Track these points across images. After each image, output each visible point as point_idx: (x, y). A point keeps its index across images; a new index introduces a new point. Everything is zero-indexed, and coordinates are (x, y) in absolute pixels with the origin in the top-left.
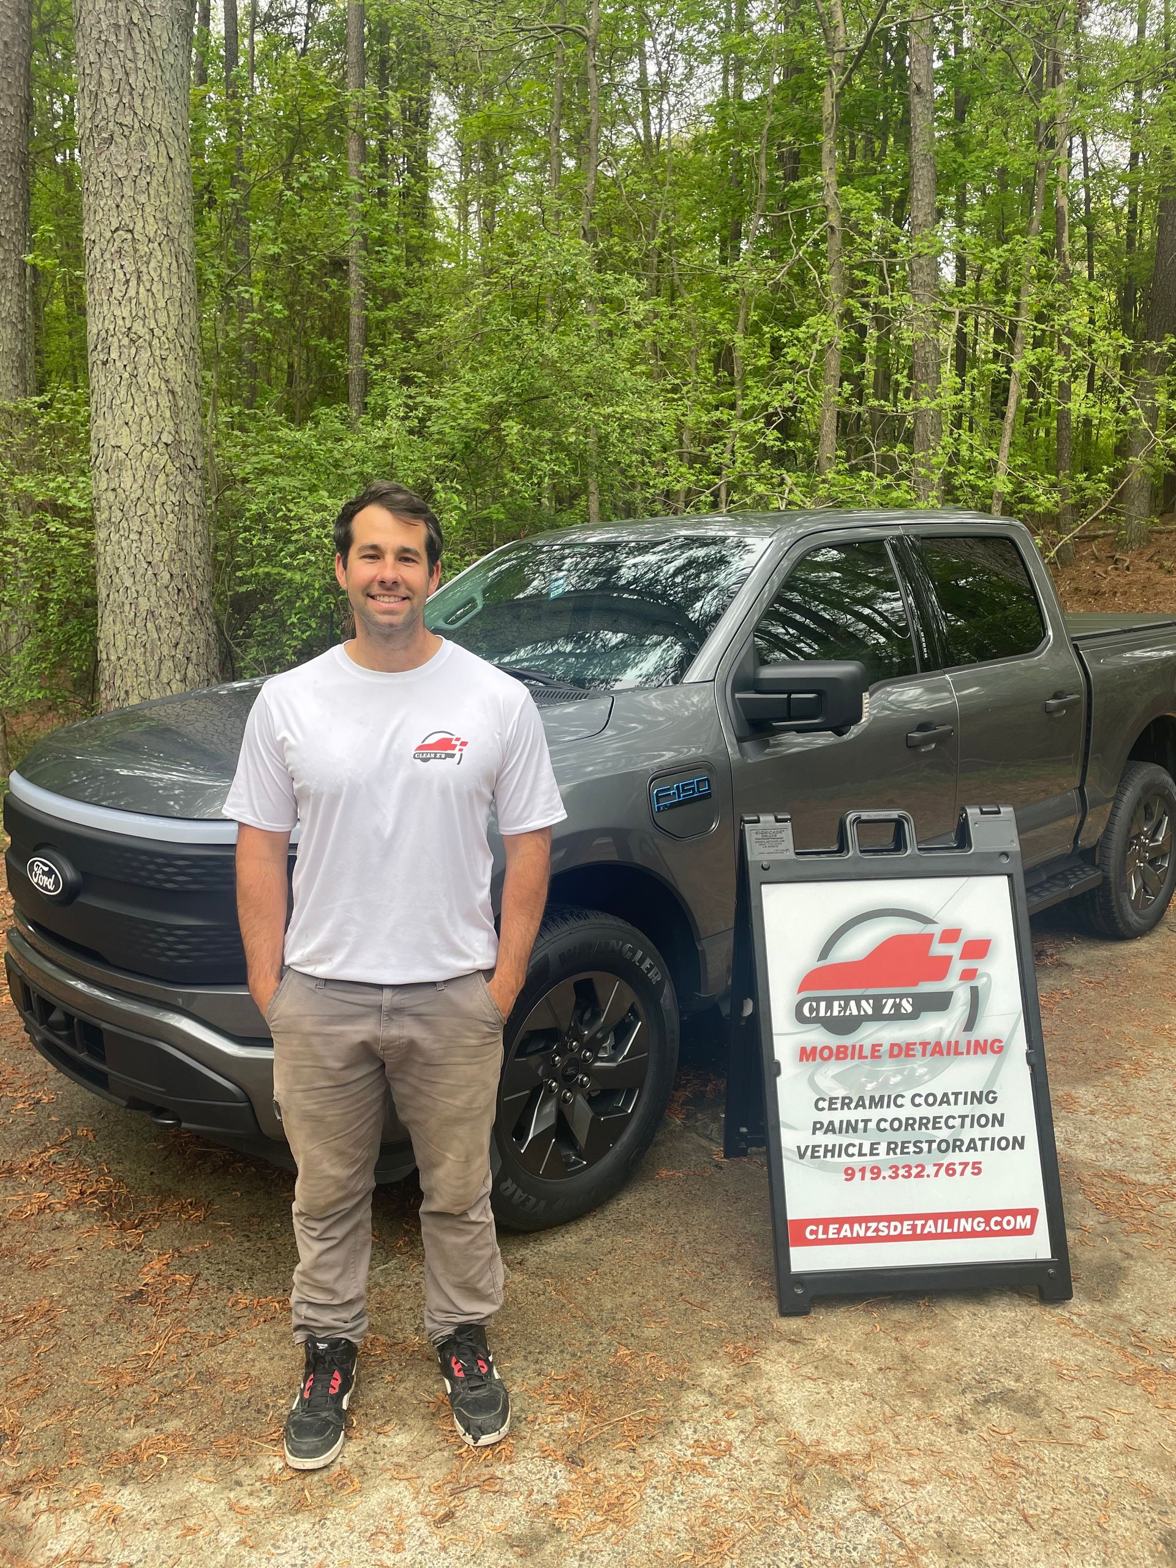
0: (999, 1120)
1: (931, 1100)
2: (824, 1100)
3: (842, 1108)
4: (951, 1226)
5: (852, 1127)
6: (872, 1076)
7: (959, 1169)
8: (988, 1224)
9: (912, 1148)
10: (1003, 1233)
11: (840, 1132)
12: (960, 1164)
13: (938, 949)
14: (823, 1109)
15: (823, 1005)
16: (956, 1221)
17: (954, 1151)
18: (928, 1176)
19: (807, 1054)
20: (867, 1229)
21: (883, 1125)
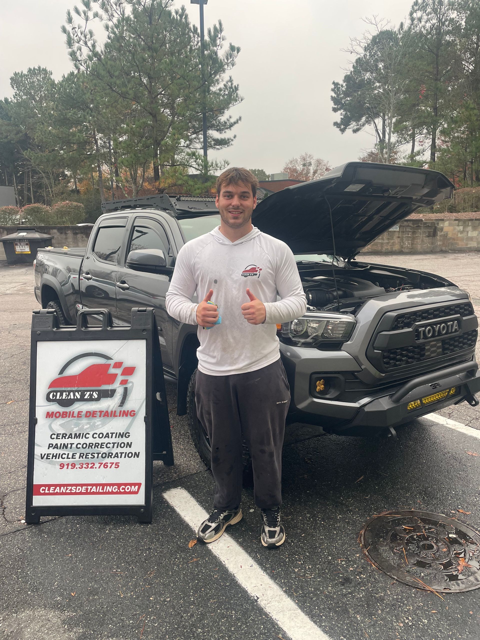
0: (129, 445)
1: (101, 436)
2: (55, 434)
3: (62, 438)
4: (103, 489)
5: (65, 446)
6: (77, 425)
7: (109, 465)
8: (119, 489)
9: (90, 456)
10: (125, 493)
11: (60, 448)
12: (110, 463)
13: (112, 371)
14: (54, 438)
15: (59, 394)
16: (105, 487)
17: (108, 458)
18: (96, 468)
19: (49, 415)
20: (67, 489)
21: (79, 446)
